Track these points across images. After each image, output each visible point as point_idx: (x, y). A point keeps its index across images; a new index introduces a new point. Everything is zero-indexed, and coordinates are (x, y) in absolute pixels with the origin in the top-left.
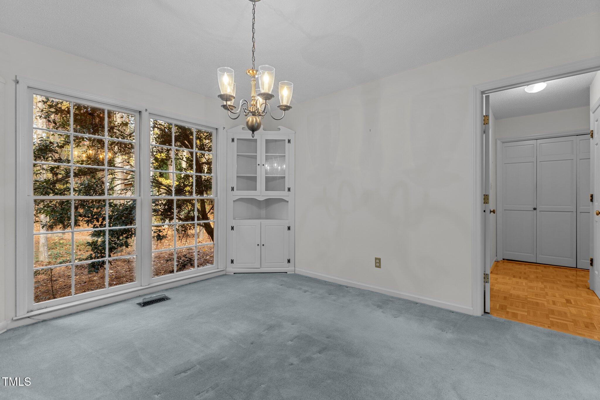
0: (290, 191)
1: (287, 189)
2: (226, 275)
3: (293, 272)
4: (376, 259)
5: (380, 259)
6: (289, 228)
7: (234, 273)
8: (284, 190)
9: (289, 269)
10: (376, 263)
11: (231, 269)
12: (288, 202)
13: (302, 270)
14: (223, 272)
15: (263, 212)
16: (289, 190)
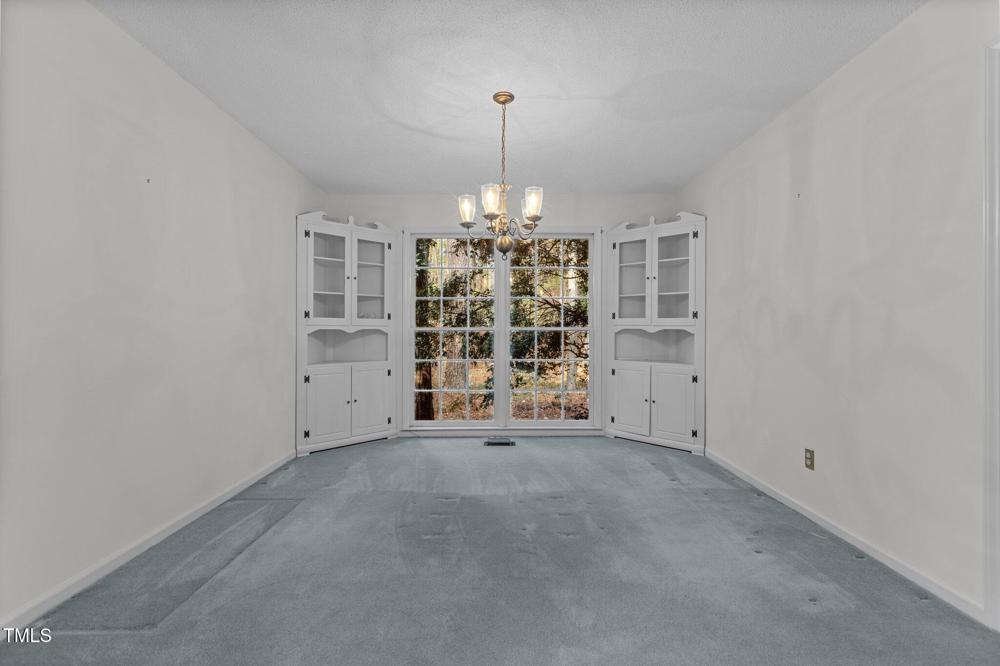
0: (697, 318)
1: (691, 315)
2: (604, 436)
3: (701, 453)
4: (807, 451)
5: (812, 453)
6: (695, 379)
7: (615, 437)
8: (687, 316)
9: (695, 446)
10: (807, 458)
11: (612, 430)
12: (693, 335)
13: (715, 453)
14: (599, 431)
15: (672, 351)
16: (695, 315)
